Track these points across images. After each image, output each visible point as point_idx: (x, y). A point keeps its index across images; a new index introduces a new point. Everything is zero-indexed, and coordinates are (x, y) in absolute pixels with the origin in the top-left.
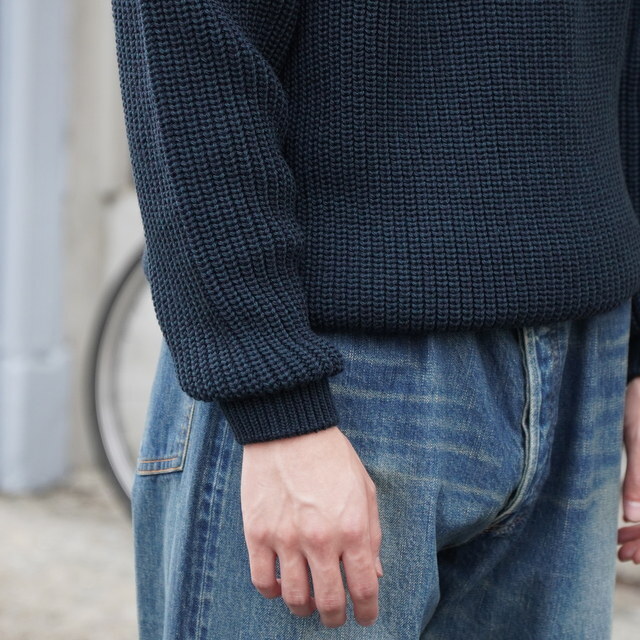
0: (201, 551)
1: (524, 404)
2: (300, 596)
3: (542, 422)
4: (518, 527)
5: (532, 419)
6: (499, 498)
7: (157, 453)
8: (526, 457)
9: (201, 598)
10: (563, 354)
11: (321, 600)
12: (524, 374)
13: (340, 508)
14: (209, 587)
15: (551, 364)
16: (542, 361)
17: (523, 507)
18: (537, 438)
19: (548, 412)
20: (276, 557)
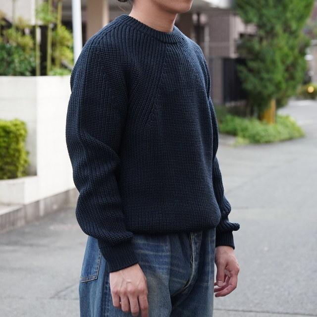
0: (105, 301)
1: (191, 255)
2: (127, 309)
3: (196, 261)
4: (189, 291)
5: (193, 259)
6: (185, 282)
7: (88, 275)
8: (192, 271)
9: (106, 315)
10: (200, 241)
11: (132, 310)
12: (191, 247)
13: (138, 283)
14: (108, 312)
15: (198, 244)
16: (196, 243)
17: (190, 285)
18: (194, 265)
19: (197, 258)
20: (120, 298)
